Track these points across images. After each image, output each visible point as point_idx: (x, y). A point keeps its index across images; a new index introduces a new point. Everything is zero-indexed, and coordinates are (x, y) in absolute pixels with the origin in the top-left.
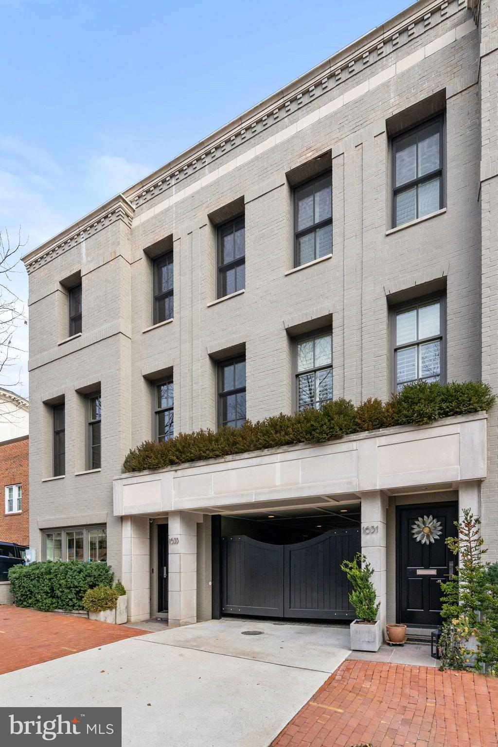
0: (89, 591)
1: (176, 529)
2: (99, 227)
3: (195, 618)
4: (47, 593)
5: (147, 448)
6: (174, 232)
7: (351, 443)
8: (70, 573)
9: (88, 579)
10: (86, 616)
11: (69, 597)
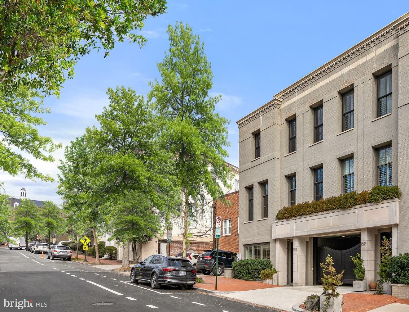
0: (263, 271)
1: (296, 244)
2: (267, 110)
3: (305, 284)
4: (247, 272)
5: (286, 209)
6: (297, 112)
7: (355, 209)
8: (256, 263)
9: (262, 266)
10: (261, 282)
11: (255, 274)
